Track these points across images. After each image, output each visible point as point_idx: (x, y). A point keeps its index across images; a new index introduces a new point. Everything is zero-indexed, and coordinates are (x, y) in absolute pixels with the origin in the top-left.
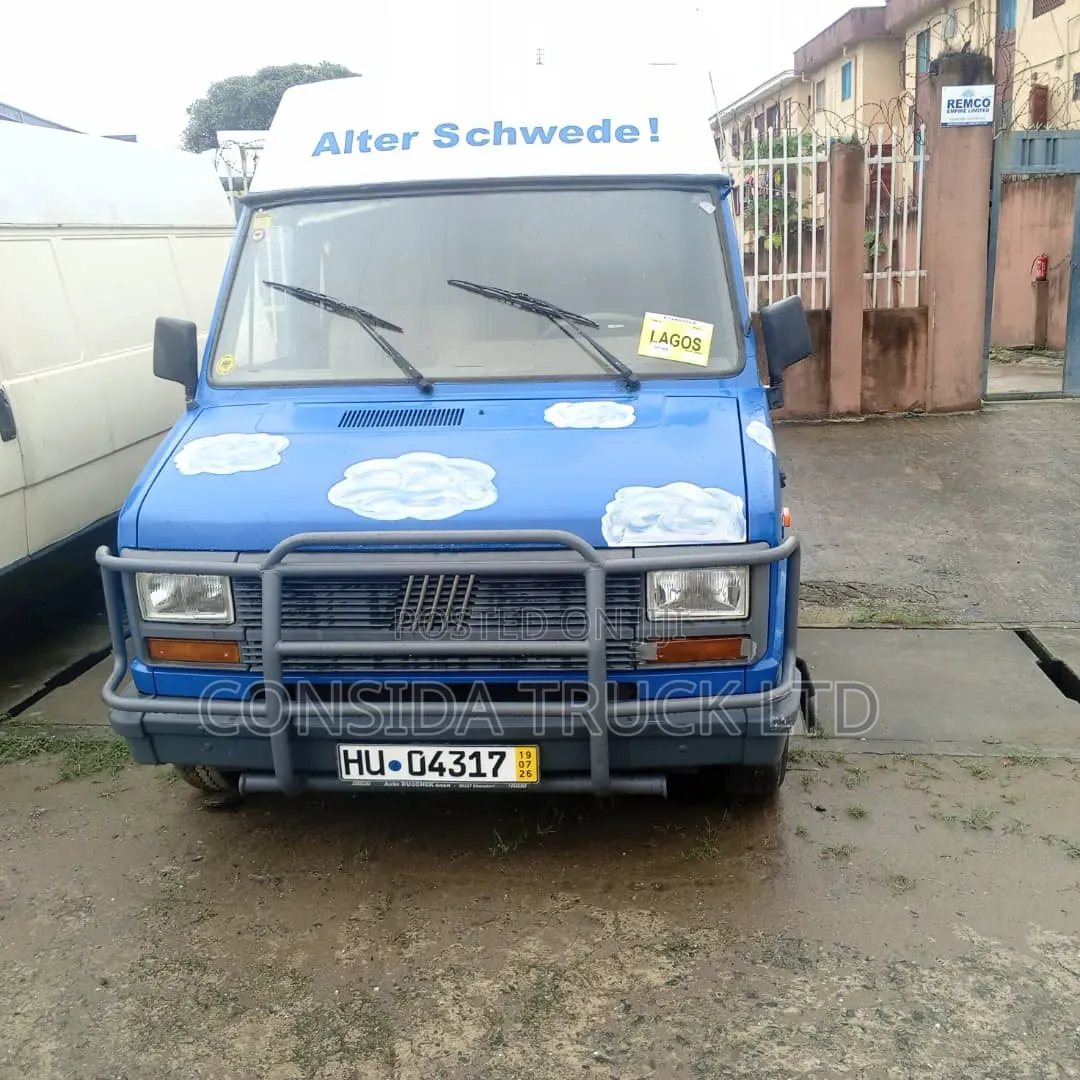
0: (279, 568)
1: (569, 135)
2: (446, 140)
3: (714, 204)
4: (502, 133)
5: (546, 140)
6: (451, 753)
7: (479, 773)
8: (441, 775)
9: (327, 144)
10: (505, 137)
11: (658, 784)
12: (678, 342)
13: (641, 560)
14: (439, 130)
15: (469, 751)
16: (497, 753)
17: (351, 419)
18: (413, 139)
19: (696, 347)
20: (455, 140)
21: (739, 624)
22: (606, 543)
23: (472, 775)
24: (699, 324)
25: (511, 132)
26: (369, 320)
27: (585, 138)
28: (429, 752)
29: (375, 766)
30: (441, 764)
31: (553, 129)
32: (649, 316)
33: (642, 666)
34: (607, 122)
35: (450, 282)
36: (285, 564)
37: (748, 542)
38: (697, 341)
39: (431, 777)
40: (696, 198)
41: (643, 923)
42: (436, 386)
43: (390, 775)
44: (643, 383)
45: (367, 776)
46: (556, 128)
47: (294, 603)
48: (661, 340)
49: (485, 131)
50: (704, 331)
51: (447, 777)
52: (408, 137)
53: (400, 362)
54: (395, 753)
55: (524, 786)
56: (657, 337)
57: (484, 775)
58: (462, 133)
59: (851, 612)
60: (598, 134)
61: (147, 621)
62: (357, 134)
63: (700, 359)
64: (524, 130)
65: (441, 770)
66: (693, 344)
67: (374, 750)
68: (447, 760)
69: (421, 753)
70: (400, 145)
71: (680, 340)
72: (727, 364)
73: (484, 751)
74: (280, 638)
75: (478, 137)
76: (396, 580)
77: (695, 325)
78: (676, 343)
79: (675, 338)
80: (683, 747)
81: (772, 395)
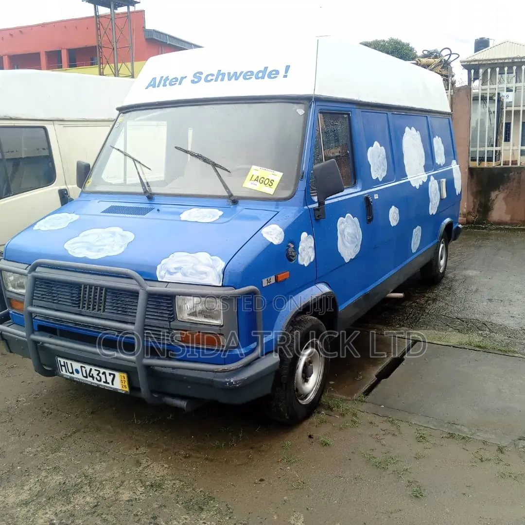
0: (33, 274)
1: (248, 75)
2: (196, 80)
3: (305, 110)
4: (220, 76)
5: (237, 79)
6: (96, 370)
7: (106, 382)
8: (93, 379)
9: (153, 84)
10: (220, 77)
11: (183, 404)
12: (263, 181)
14: (195, 76)
15: (102, 370)
16: (112, 374)
18: (184, 80)
19: (271, 184)
20: (200, 79)
21: (218, 328)
22: (157, 279)
23: (104, 382)
24: (276, 173)
25: (224, 74)
27: (254, 77)
28: (88, 367)
29: (71, 371)
30: (92, 374)
31: (241, 73)
32: (254, 167)
34: (266, 68)
35: (176, 148)
36: (35, 272)
37: (223, 286)
38: (272, 181)
39: (90, 379)
40: (295, 106)
43: (76, 376)
44: (240, 202)
45: (68, 374)
46: (243, 72)
47: (45, 290)
48: (255, 180)
49: (212, 75)
50: (277, 176)
51: (95, 381)
52: (182, 78)
54: (77, 366)
55: (124, 392)
56: (254, 178)
57: (108, 383)
58: (203, 77)
60: (260, 75)
61: (9, 291)
62: (164, 78)
63: (270, 191)
64: (229, 73)
65: (93, 377)
66: (270, 183)
67: (69, 362)
68: (95, 373)
69: (85, 368)
70: (178, 83)
71: (264, 180)
72: (286, 194)
73: (108, 372)
75: (209, 78)
76: (77, 286)
77: (274, 173)
78: (261, 182)
79: (262, 179)
80: (189, 387)
81: (317, 212)
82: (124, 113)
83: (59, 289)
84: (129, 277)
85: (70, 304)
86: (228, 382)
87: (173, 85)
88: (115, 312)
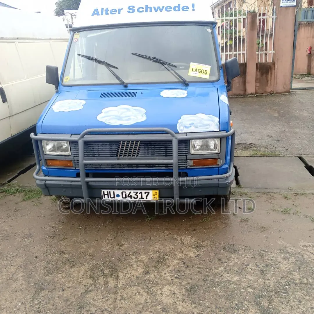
0: (83, 139)
1: (168, 9)
2: (131, 11)
3: (211, 30)
4: (148, 8)
5: (161, 11)
6: (134, 192)
7: (142, 198)
8: (131, 198)
9: (96, 12)
10: (149, 9)
13: (188, 136)
14: (129, 8)
15: (139, 191)
16: (147, 192)
17: (103, 95)
18: (121, 11)
19: (206, 73)
20: (134, 11)
21: (217, 155)
22: (178, 131)
23: (140, 198)
24: (207, 66)
25: (151, 8)
26: (108, 65)
27: (173, 10)
28: (128, 192)
29: (112, 196)
30: (131, 195)
31: (163, 7)
32: (192, 63)
33: (188, 167)
34: (179, 5)
35: (132, 54)
36: (84, 138)
37: (220, 131)
38: (206, 71)
39: (128, 199)
40: (206, 28)
41: (188, 239)
42: (128, 85)
43: (117, 198)
44: (190, 84)
45: (110, 198)
46: (164, 7)
47: (88, 149)
48: (195, 71)
49: (143, 8)
50: (208, 68)
51: (133, 199)
52: (120, 10)
53: (118, 78)
54: (118, 192)
55: (155, 201)
56: (194, 70)
58: (136, 9)
59: (250, 152)
60: (177, 9)
61: (46, 155)
62: (104, 9)
63: (207, 77)
64: (154, 8)
66: (204, 72)
67: (112, 191)
68: (133, 194)
69: (125, 192)
70: (117, 12)
71: (201, 71)
72: (215, 78)
73: (143, 192)
74: (84, 159)
75: (141, 10)
76: (117, 143)
77: (205, 66)
78: (200, 72)
79: (199, 70)
80: (200, 190)
81: (228, 87)
82: (78, 32)
83: (100, 147)
84: (167, 133)
85: (109, 155)
86: (227, 183)
87: (113, 14)
88: (146, 155)
